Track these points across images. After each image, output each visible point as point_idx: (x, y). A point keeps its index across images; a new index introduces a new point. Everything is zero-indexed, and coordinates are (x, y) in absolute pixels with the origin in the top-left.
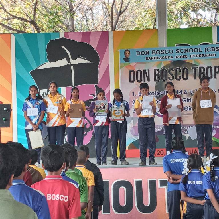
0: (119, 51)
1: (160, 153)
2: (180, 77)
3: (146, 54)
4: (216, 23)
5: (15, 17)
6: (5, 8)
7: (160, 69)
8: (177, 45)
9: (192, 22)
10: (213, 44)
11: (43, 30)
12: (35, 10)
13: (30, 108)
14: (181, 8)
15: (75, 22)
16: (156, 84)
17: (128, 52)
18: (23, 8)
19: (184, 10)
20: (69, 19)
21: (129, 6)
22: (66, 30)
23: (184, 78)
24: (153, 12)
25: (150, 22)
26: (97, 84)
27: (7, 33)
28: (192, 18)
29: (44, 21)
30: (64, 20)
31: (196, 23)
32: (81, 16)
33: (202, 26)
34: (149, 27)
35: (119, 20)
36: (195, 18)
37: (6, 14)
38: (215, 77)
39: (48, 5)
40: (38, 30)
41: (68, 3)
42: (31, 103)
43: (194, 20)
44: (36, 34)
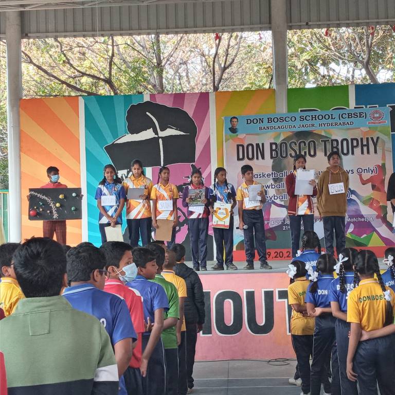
0: (223, 118)
1: (278, 256)
2: (305, 153)
3: (260, 123)
4: (353, 81)
5: (84, 74)
6: (71, 62)
7: (278, 142)
8: (301, 111)
9: (322, 80)
10: (350, 108)
11: (121, 92)
12: (110, 65)
13: (105, 195)
14: (307, 60)
15: (164, 80)
16: (273, 162)
17: (235, 120)
18: (95, 62)
19: (310, 64)
20: (156, 77)
21: (237, 58)
22: (152, 91)
23: (310, 155)
24: (269, 67)
25: (265, 80)
26: (194, 164)
27: (74, 95)
28: (322, 74)
29: (123, 79)
30: (149, 78)
31: (326, 81)
32: (171, 72)
33: (335, 85)
34: (264, 87)
35: (223, 77)
36: (325, 75)
37: (72, 70)
38: (353, 153)
39: (128, 58)
40: (114, 91)
41: (154, 55)
42: (107, 188)
43: (324, 76)
44: (113, 96)
